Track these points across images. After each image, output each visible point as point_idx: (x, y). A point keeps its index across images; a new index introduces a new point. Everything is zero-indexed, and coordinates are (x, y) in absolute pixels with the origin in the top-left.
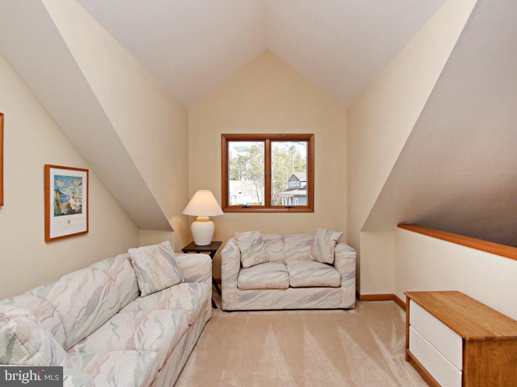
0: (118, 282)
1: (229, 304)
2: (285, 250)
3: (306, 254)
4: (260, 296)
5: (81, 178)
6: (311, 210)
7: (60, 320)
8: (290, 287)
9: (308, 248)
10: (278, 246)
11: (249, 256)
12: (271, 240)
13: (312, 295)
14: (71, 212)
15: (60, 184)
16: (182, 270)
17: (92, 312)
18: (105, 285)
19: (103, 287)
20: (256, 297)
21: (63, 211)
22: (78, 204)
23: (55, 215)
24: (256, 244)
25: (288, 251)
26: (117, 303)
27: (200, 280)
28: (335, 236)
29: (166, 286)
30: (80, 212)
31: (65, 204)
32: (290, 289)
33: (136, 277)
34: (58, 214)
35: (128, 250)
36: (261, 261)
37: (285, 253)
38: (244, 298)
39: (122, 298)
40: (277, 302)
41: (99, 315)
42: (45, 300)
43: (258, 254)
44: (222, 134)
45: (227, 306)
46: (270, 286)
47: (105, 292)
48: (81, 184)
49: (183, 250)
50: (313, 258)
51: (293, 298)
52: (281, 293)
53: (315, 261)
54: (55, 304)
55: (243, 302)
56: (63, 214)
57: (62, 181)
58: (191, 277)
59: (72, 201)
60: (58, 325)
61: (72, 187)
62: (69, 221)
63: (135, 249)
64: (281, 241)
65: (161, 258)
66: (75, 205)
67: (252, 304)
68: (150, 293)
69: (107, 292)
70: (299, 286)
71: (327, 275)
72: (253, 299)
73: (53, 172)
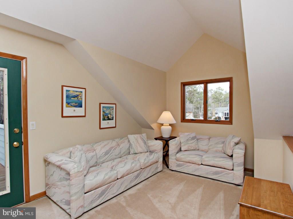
0: (121, 147)
1: (172, 167)
2: (209, 145)
3: (221, 149)
4: (186, 166)
5: (113, 107)
6: (230, 123)
7: (95, 154)
8: (202, 164)
9: (222, 145)
10: (205, 142)
11: (185, 145)
12: (202, 139)
13: (215, 171)
14: (109, 119)
15: (105, 109)
16: (149, 147)
17: (107, 154)
18: (115, 146)
19: (114, 147)
20: (184, 166)
21: (106, 119)
22: (112, 116)
23: (103, 120)
24: (190, 139)
25: (211, 145)
26: (119, 154)
27: (156, 152)
28: (236, 140)
29: (140, 152)
30: (113, 119)
31: (107, 116)
32: (202, 165)
33: (129, 146)
34: (104, 119)
35: (127, 135)
36: (192, 148)
37: (209, 146)
38: (179, 166)
39: (122, 153)
40: (195, 171)
41: (110, 156)
42: (93, 147)
43: (190, 145)
44: (181, 83)
45: (171, 167)
46: (191, 162)
47: (114, 149)
48: (113, 109)
49: (155, 139)
50: (223, 151)
51: (203, 171)
52: (197, 166)
53: (225, 153)
54: (95, 149)
55: (178, 168)
56: (106, 120)
57: (105, 108)
58: (153, 150)
59: (109, 115)
60: (94, 155)
61: (109, 110)
62: (108, 123)
63: (131, 135)
64: (208, 139)
65: (140, 141)
66: (111, 117)
67: (182, 169)
68: (133, 153)
69: (115, 149)
70: (207, 165)
71: (223, 162)
72: (183, 167)
73: (102, 105)
